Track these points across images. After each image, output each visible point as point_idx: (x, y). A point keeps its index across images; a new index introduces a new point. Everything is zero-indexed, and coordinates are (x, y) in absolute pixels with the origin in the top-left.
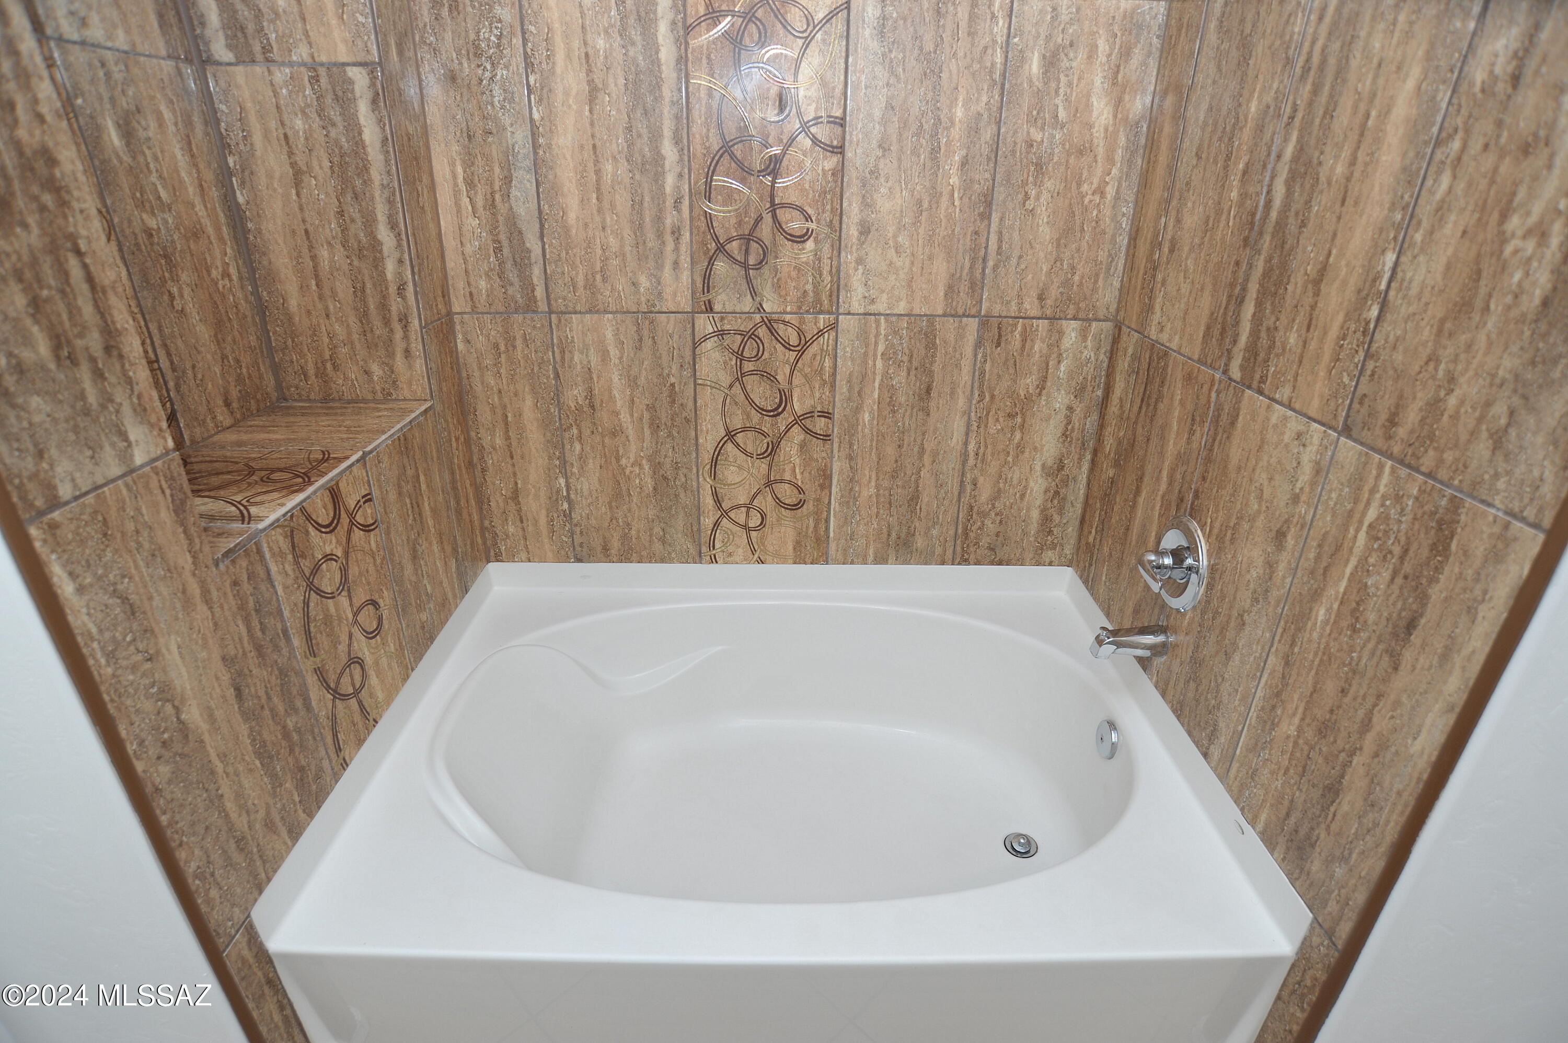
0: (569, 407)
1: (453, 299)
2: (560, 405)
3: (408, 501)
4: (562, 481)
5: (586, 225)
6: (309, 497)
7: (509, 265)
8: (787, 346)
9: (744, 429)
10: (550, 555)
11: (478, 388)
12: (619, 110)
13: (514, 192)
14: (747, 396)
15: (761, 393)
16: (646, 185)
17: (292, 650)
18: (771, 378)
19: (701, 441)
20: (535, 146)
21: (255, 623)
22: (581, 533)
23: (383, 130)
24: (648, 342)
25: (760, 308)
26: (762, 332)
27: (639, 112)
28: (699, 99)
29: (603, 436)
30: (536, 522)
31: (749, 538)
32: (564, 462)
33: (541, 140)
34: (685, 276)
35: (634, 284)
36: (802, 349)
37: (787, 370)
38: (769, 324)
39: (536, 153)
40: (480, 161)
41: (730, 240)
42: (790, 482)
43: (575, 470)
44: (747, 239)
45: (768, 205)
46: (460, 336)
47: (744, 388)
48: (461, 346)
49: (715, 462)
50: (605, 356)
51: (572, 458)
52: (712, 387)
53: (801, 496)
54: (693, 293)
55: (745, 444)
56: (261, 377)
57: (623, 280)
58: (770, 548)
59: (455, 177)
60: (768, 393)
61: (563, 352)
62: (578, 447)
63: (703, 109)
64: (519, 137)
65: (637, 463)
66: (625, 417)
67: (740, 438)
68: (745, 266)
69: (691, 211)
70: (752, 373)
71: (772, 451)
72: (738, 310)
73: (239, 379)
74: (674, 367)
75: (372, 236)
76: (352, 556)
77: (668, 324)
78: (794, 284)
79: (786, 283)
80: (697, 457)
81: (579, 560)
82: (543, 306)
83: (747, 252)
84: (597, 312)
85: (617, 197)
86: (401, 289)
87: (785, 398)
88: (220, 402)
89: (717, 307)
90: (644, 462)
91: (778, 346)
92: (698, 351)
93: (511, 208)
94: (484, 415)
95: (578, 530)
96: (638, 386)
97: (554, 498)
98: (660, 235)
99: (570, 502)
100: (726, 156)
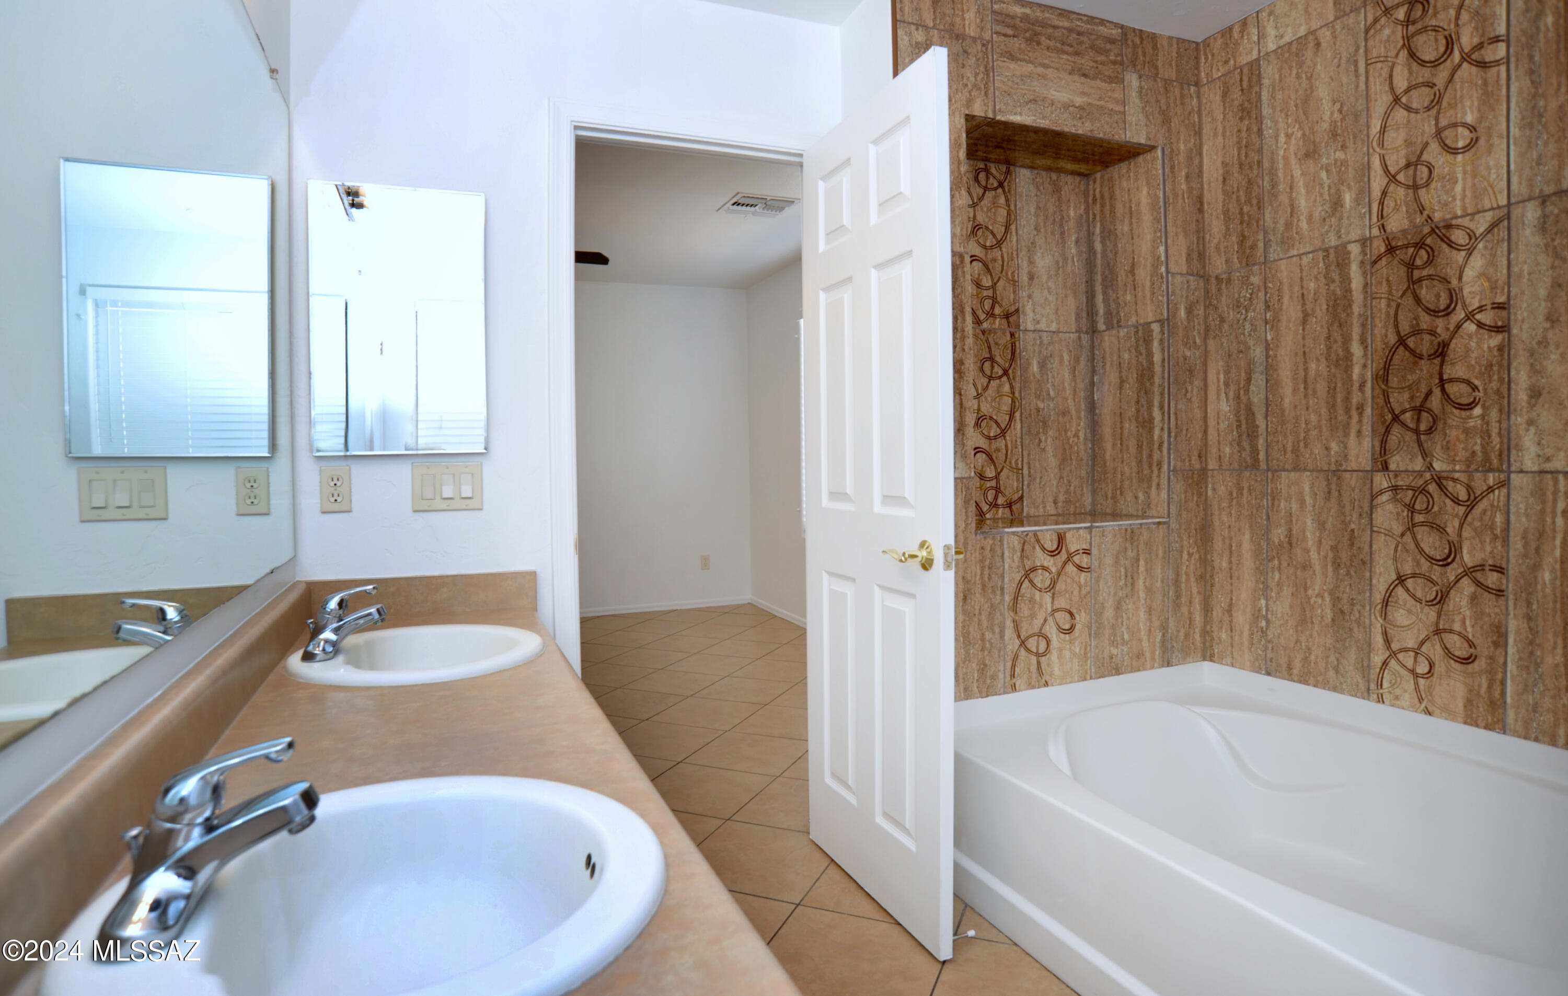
0: (1274, 542)
1: (1209, 460)
2: (1268, 540)
3: (1123, 570)
4: (1263, 602)
6: (1041, 531)
7: (1244, 437)
8: (1456, 501)
9: (1414, 575)
10: (1247, 664)
11: (1217, 523)
12: (1322, 326)
13: (1252, 388)
14: (1417, 545)
15: (1431, 542)
16: (1339, 376)
17: (1002, 600)
18: (1440, 529)
19: (1374, 582)
20: (1267, 357)
21: (986, 572)
22: (1273, 649)
24: (1335, 494)
25: (1430, 467)
28: (1380, 310)
29: (1296, 568)
30: (1241, 633)
31: (1416, 684)
32: (1266, 588)
33: (1271, 353)
34: (1367, 443)
36: (1472, 503)
37: (1456, 523)
38: (1439, 480)
39: (1267, 361)
40: (1234, 370)
41: (1404, 412)
42: (1459, 634)
43: (1273, 594)
44: (1419, 410)
45: (1437, 381)
46: (1210, 486)
47: (1414, 538)
48: (1210, 493)
49: (1386, 603)
50: (1302, 503)
51: (1272, 584)
52: (1386, 535)
53: (1472, 651)
54: (1373, 455)
55: (1415, 589)
57: (1319, 446)
58: (1438, 700)
60: (1437, 544)
61: (1273, 500)
62: (1277, 575)
63: (1383, 316)
64: (1258, 353)
65: (1320, 595)
66: (1314, 554)
67: (1410, 583)
68: (1417, 432)
70: (1422, 524)
71: (1441, 599)
73: (1067, 492)
76: (1062, 577)
77: (1352, 480)
78: (1462, 446)
79: (1455, 445)
80: (1371, 596)
81: (1268, 674)
82: (1263, 466)
83: (1418, 420)
84: (1299, 470)
87: (1454, 551)
88: (1051, 500)
89: (1392, 466)
91: (1448, 501)
92: (1375, 503)
93: (1249, 399)
94: (1218, 544)
95: (1270, 646)
96: (1325, 530)
97: (1257, 615)
98: (1348, 411)
99: (1268, 621)
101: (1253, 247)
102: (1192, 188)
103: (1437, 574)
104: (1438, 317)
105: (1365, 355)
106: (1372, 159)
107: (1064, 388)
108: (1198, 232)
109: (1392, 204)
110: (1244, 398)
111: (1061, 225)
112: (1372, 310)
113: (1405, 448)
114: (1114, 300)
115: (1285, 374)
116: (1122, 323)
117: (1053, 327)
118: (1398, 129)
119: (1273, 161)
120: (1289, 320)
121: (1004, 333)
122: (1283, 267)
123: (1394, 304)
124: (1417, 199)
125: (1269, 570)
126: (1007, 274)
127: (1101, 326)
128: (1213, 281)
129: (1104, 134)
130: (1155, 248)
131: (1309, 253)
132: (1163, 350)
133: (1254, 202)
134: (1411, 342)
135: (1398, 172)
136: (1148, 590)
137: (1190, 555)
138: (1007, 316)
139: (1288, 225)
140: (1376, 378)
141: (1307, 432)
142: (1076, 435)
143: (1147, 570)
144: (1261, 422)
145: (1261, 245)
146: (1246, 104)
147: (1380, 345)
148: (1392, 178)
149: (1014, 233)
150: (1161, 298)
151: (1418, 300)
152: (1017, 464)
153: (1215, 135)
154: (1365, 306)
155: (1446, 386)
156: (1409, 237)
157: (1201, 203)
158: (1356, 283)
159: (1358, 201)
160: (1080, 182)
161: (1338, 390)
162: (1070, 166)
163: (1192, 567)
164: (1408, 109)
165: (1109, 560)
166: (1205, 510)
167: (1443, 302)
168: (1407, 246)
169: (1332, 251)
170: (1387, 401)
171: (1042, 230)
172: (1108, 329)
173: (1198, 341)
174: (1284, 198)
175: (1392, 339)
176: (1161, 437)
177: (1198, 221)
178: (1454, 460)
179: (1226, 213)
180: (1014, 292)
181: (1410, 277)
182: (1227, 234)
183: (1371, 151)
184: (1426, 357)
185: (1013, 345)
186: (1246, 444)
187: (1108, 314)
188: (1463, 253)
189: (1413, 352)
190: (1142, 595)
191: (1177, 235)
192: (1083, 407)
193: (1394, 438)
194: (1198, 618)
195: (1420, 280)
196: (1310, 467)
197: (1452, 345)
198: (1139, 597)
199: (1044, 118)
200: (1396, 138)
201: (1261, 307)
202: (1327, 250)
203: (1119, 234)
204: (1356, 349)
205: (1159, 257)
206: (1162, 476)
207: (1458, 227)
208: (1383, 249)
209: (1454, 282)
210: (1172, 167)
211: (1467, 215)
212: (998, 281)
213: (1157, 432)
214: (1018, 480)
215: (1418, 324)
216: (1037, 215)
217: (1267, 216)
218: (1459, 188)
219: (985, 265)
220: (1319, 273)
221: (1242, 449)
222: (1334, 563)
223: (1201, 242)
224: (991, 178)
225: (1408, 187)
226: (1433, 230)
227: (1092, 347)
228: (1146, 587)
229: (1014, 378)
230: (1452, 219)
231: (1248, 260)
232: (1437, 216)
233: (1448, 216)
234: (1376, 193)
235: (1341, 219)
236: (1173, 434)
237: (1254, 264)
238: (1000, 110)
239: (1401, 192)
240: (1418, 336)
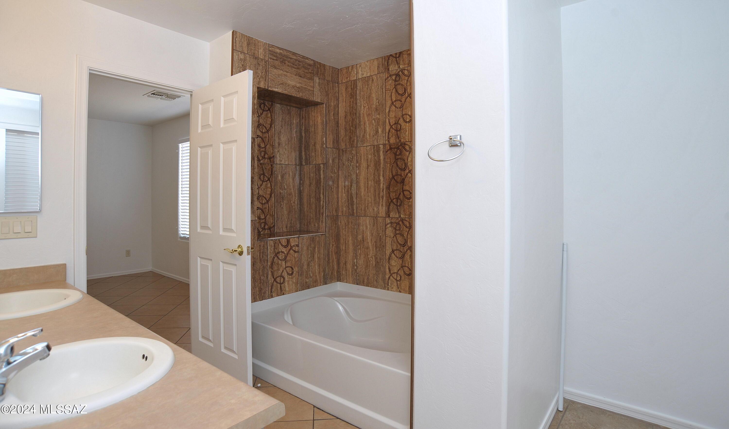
0: (359, 240)
1: (339, 212)
2: (357, 239)
3: (310, 251)
4: (356, 260)
5: (365, 196)
6: (281, 239)
7: (350, 205)
8: (406, 227)
9: (396, 250)
10: (351, 281)
11: (341, 234)
13: (352, 188)
15: (400, 239)
16: (377, 186)
18: (402, 235)
19: (386, 252)
22: (358, 276)
23: (324, 175)
25: (400, 216)
26: (401, 223)
27: (376, 170)
28: (388, 167)
29: (365, 249)
30: (349, 271)
31: (397, 283)
32: (356, 256)
33: (358, 177)
34: (384, 208)
35: (373, 210)
38: (402, 220)
39: (357, 180)
41: (394, 199)
42: (407, 267)
44: (397, 199)
45: (402, 190)
46: (339, 221)
47: (396, 238)
48: (339, 223)
50: (367, 227)
53: (410, 272)
54: (386, 212)
55: (396, 254)
56: (296, 224)
57: (371, 209)
58: (402, 288)
59: (342, 185)
61: (358, 226)
62: (359, 251)
64: (354, 177)
65: (372, 257)
66: (370, 244)
68: (397, 205)
69: (386, 192)
70: (398, 234)
72: (395, 217)
73: (291, 223)
74: (381, 231)
75: (320, 196)
77: (380, 220)
78: (408, 210)
81: (357, 284)
82: (355, 215)
83: (397, 202)
84: (366, 216)
85: (371, 189)
86: (323, 207)
88: (285, 226)
89: (391, 216)
90: (373, 257)
93: (351, 192)
94: (342, 241)
95: (358, 275)
96: (373, 236)
97: (354, 265)
100: (393, 179)
101: (353, 141)
102: (335, 118)
103: (402, 249)
104: (402, 171)
105: (384, 180)
106: (386, 120)
107: (290, 185)
108: (337, 133)
109: (391, 135)
110: (350, 192)
111: (291, 126)
112: (386, 167)
113: (394, 210)
114: (308, 155)
115: (362, 184)
116: (311, 163)
117: (287, 163)
118: (393, 112)
119: (360, 114)
120: (363, 167)
121: (269, 165)
122: (362, 149)
123: (391, 165)
124: (397, 134)
125: (357, 249)
126: (270, 143)
127: (304, 163)
128: (341, 151)
129: (306, 98)
130: (322, 138)
131: (369, 146)
132: (324, 174)
133: (354, 126)
134: (396, 178)
135: (393, 125)
136: (319, 258)
137: (333, 245)
138: (270, 158)
139: (364, 136)
140: (387, 188)
141: (368, 204)
142: (294, 203)
143: (318, 251)
144: (355, 200)
145: (356, 141)
146: (352, 93)
147: (388, 178)
148: (391, 127)
149: (273, 127)
150: (324, 156)
151: (397, 165)
152: (272, 213)
153: (343, 101)
154: (384, 165)
155: (404, 192)
156: (395, 145)
157: (338, 124)
158: (382, 158)
159: (382, 132)
160: (298, 110)
161: (377, 191)
162: (294, 105)
163: (333, 249)
164: (396, 107)
165: (305, 248)
166: (338, 229)
167: (403, 167)
168: (395, 148)
169: (375, 146)
170: (390, 196)
171: (284, 127)
172: (306, 164)
173: (336, 171)
174: (362, 126)
175: (391, 176)
176: (323, 204)
177: (337, 130)
178: (406, 215)
179: (345, 128)
180: (273, 150)
181: (395, 158)
182: (346, 136)
183: (386, 117)
184: (399, 183)
185: (272, 169)
186: (350, 207)
187: (306, 159)
188: (408, 153)
189: (396, 181)
190: (316, 260)
191: (329, 134)
192: (297, 192)
193: (391, 207)
194: (336, 267)
195: (398, 159)
196: (369, 215)
197: (405, 180)
198: (315, 261)
199: (285, 90)
200: (392, 115)
201: (355, 161)
202: (374, 146)
203: (311, 131)
204: (382, 178)
205: (324, 141)
206: (323, 218)
207: (407, 145)
208: (389, 148)
209: (406, 161)
210: (329, 111)
211: (409, 141)
212: (267, 145)
213: (322, 202)
214: (273, 219)
215: (397, 173)
216: (282, 122)
217: (358, 132)
218: (407, 133)
219: (262, 139)
220: (372, 153)
221: (349, 209)
222: (375, 246)
223: (338, 137)
224: (266, 107)
225: (395, 130)
226: (401, 144)
227: (300, 171)
228: (318, 257)
229: (272, 182)
230: (406, 142)
231: (352, 146)
232: (402, 140)
233: (405, 141)
234: (387, 131)
235: (378, 136)
236: (327, 203)
237: (353, 147)
238: (270, 86)
239: (394, 131)
240: (397, 176)
